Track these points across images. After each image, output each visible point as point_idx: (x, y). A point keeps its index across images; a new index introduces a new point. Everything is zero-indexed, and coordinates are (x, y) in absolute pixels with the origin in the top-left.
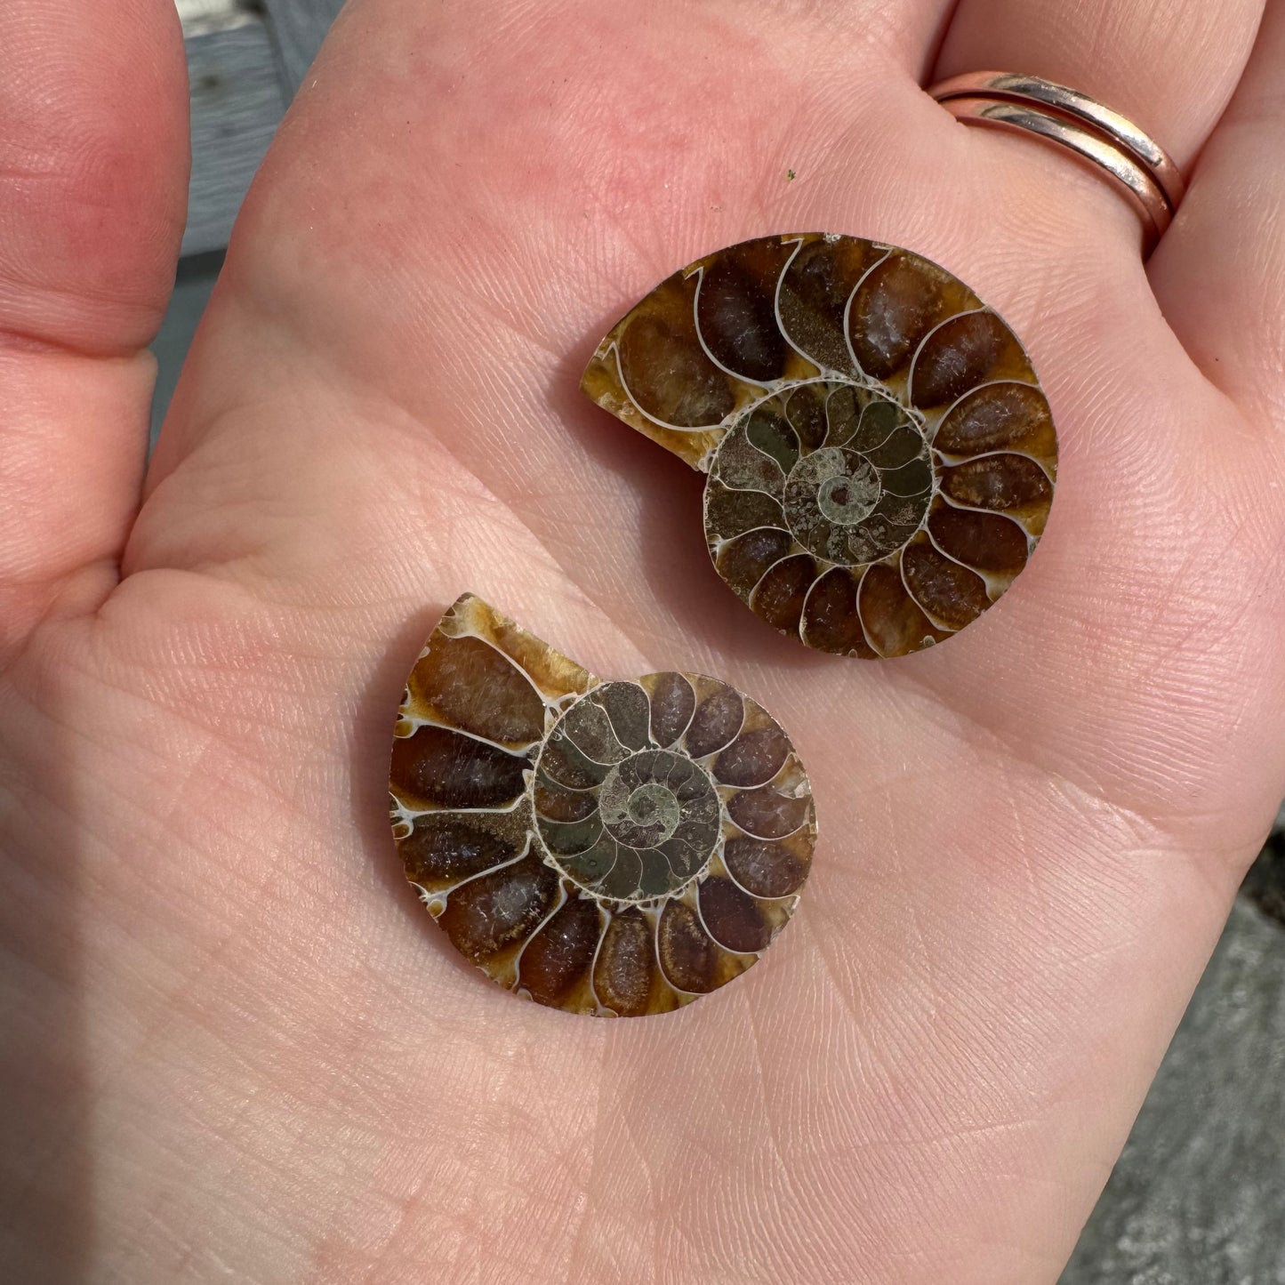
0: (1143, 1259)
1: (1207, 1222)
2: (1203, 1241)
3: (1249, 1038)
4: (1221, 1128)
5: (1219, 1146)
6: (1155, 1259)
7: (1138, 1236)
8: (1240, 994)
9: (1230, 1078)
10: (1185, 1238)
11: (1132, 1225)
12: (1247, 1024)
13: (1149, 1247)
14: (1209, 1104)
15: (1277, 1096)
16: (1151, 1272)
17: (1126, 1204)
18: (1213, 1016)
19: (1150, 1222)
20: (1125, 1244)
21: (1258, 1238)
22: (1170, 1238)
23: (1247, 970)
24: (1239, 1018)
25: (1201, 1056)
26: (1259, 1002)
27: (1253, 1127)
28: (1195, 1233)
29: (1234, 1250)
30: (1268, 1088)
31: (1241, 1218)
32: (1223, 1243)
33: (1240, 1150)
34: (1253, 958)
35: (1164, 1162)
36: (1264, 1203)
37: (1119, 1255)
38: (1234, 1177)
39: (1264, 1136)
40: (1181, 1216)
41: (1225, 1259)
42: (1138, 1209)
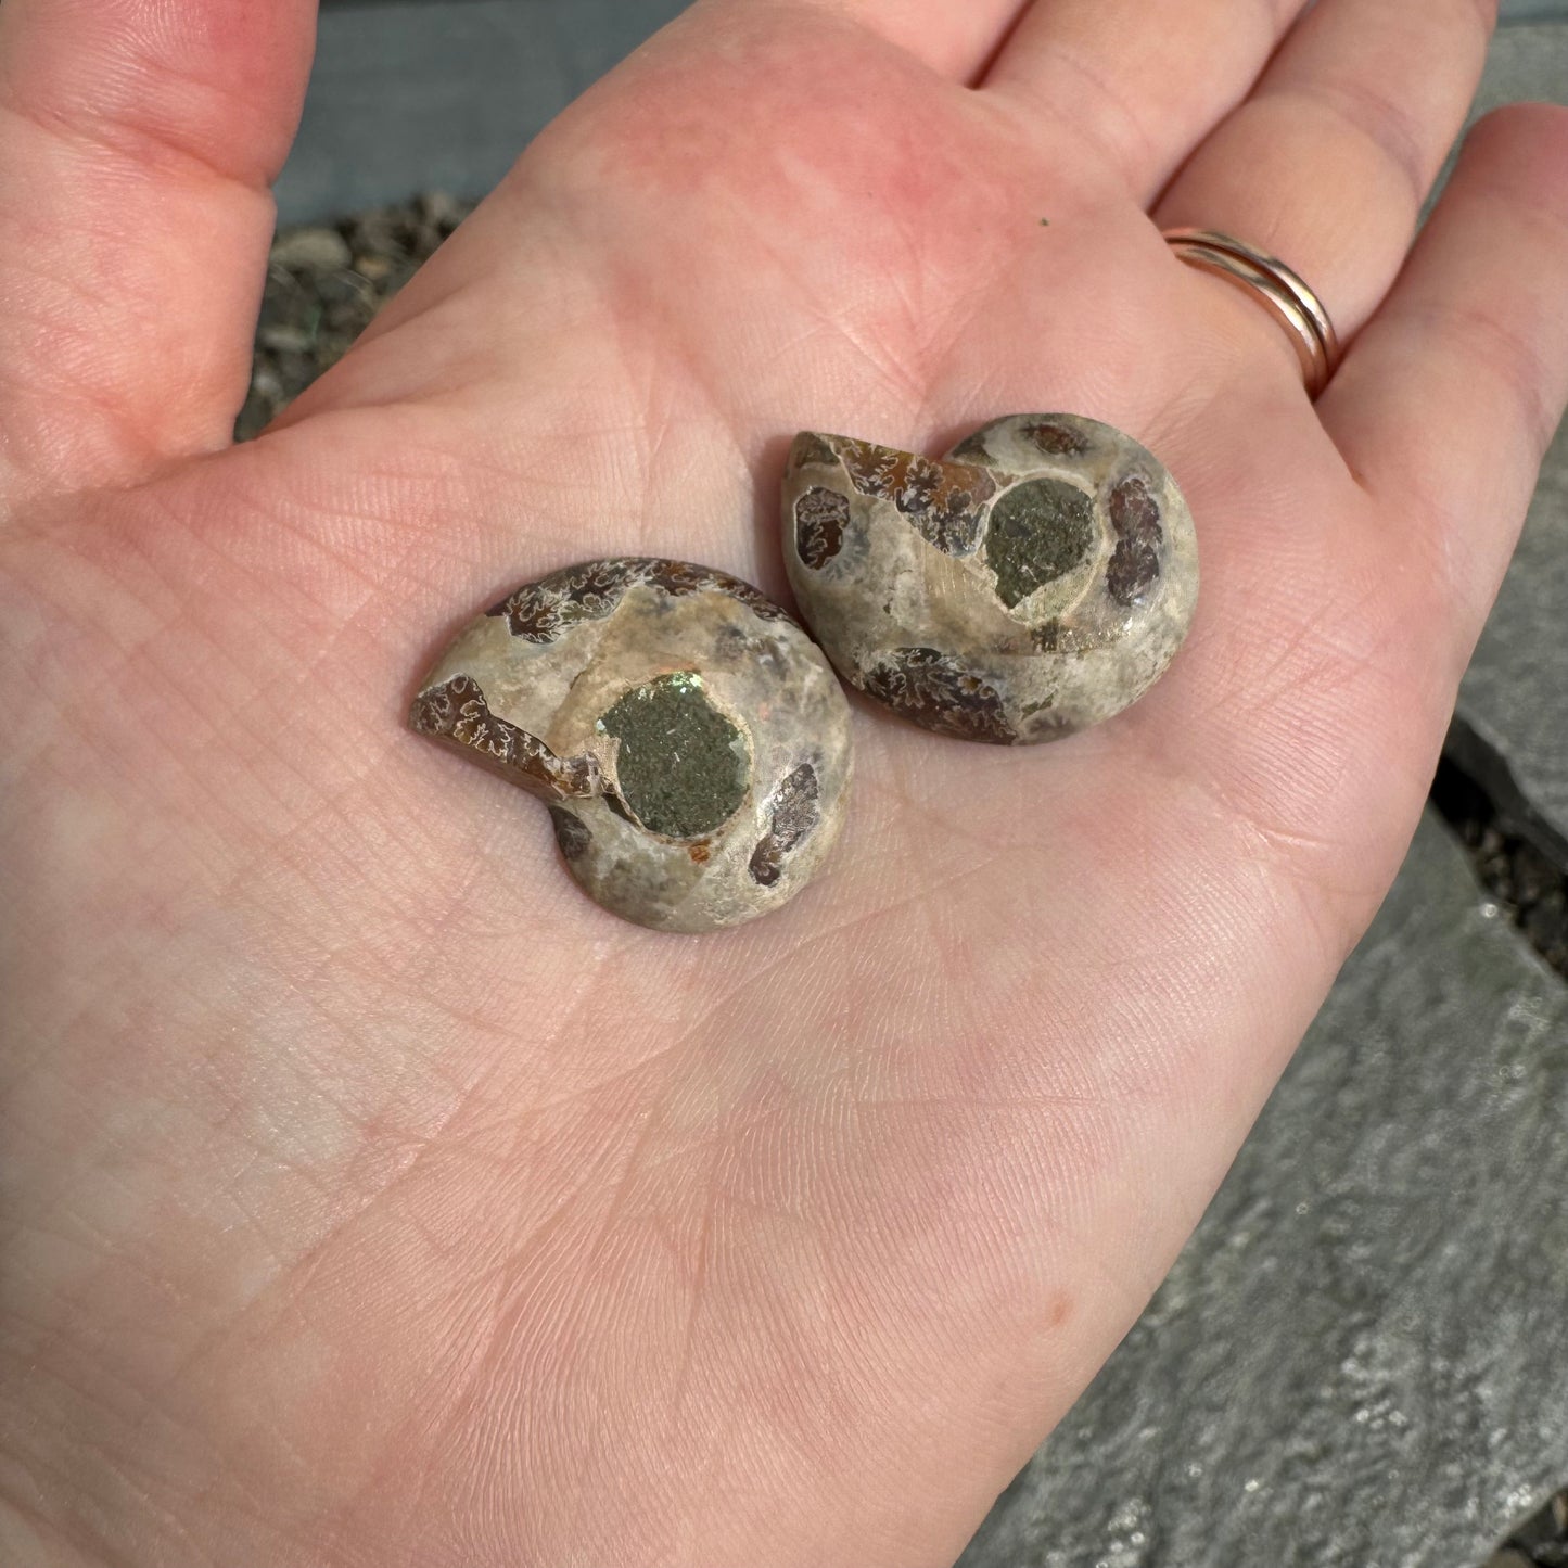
0: (1373, 1390)
1: (1455, 1351)
2: (1448, 1376)
3: (1527, 1123)
4: (1483, 1233)
5: (1478, 1256)
6: (1386, 1391)
7: (1366, 1359)
8: (1519, 1069)
9: (1496, 1172)
10: (1427, 1368)
11: (1361, 1346)
12: (1524, 1106)
13: (1382, 1375)
14: (1468, 1202)
15: (1555, 1203)
16: (1380, 1408)
17: (1357, 1317)
18: (1483, 1090)
19: (1382, 1345)
20: (1349, 1366)
21: (1518, 1379)
22: (1406, 1367)
23: (1531, 1038)
24: (1515, 1095)
25: (1466, 1141)
26: (1541, 1079)
27: (1523, 1238)
28: (1439, 1365)
29: (1485, 1391)
30: (1546, 1189)
31: (1499, 1351)
32: (1474, 1380)
33: (1503, 1264)
34: (1540, 1025)
35: (1407, 1269)
36: (1527, 1336)
37: (1341, 1382)
38: (1496, 1298)
39: (1534, 1251)
40: (1424, 1339)
41: (1476, 1400)
42: (1369, 1325)
